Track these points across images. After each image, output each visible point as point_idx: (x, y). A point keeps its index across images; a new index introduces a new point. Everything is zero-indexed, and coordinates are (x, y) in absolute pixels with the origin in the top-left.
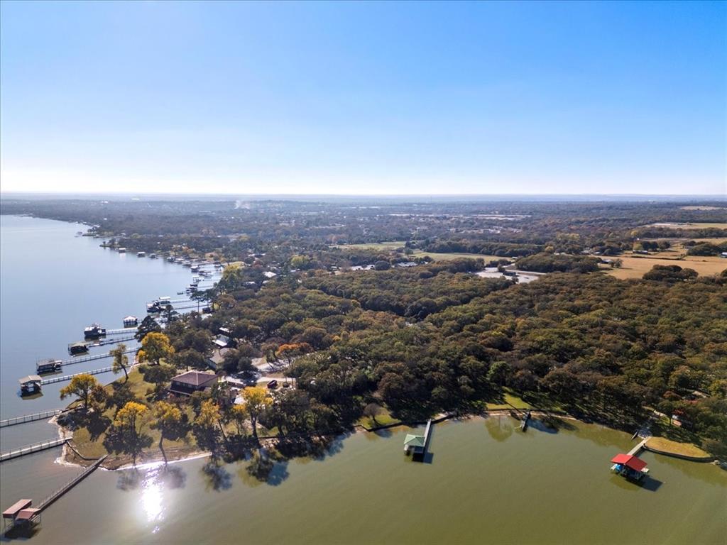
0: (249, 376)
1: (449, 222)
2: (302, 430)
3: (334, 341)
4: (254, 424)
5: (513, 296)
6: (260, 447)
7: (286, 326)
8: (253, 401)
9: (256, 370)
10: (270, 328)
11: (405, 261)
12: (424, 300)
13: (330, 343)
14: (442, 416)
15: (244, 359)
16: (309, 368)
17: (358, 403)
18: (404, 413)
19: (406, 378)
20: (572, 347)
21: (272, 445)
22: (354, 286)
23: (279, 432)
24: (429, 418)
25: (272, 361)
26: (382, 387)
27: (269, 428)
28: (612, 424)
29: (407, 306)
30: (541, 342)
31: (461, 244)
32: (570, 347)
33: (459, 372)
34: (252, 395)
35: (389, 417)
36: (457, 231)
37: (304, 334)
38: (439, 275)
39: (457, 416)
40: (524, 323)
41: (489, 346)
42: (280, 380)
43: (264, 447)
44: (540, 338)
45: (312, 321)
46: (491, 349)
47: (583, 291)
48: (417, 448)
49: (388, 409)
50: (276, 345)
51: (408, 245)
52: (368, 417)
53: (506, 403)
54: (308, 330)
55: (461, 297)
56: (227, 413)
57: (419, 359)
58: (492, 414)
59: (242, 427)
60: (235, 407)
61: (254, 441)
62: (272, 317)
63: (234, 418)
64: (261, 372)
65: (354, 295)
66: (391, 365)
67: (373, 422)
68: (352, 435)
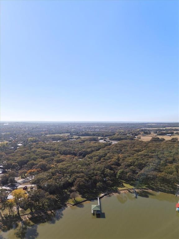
0: (13, 185)
1: (82, 128)
2: (42, 209)
3: (51, 167)
4: (18, 209)
5: (114, 148)
6: (21, 220)
7: (30, 162)
8: (18, 196)
9: (17, 182)
10: (22, 164)
11: (72, 139)
12: (83, 150)
13: (50, 168)
14: (102, 195)
15: (11, 178)
16: (43, 179)
17: (66, 193)
18: (87, 195)
19: (85, 180)
20: (142, 163)
21: (28, 218)
22: (55, 147)
23: (30, 211)
24: (98, 196)
25: (24, 178)
26: (76, 185)
27: (26, 210)
28: (165, 192)
29: (77, 153)
30: (131, 162)
31: (89, 133)
32: (141, 163)
33: (105, 176)
34: (18, 194)
35: (81, 198)
36: (85, 130)
37: (38, 165)
38: (85, 142)
39: (108, 194)
40: (122, 156)
41: (112, 165)
42: (29, 186)
43: (24, 220)
44: (130, 161)
45: (41, 160)
46: (114, 166)
47: (135, 145)
48: (98, 211)
49: (80, 194)
50: (26, 170)
51: (71, 134)
52: (72, 199)
53: (125, 187)
54: (40, 163)
55: (96, 148)
56: (4, 204)
57: (89, 171)
58: (121, 192)
59: (12, 211)
60: (8, 201)
61: (18, 217)
62: (23, 159)
63: (8, 206)
64: (19, 183)
65: (56, 150)
66: (78, 175)
67: (74, 201)
68: (66, 208)
